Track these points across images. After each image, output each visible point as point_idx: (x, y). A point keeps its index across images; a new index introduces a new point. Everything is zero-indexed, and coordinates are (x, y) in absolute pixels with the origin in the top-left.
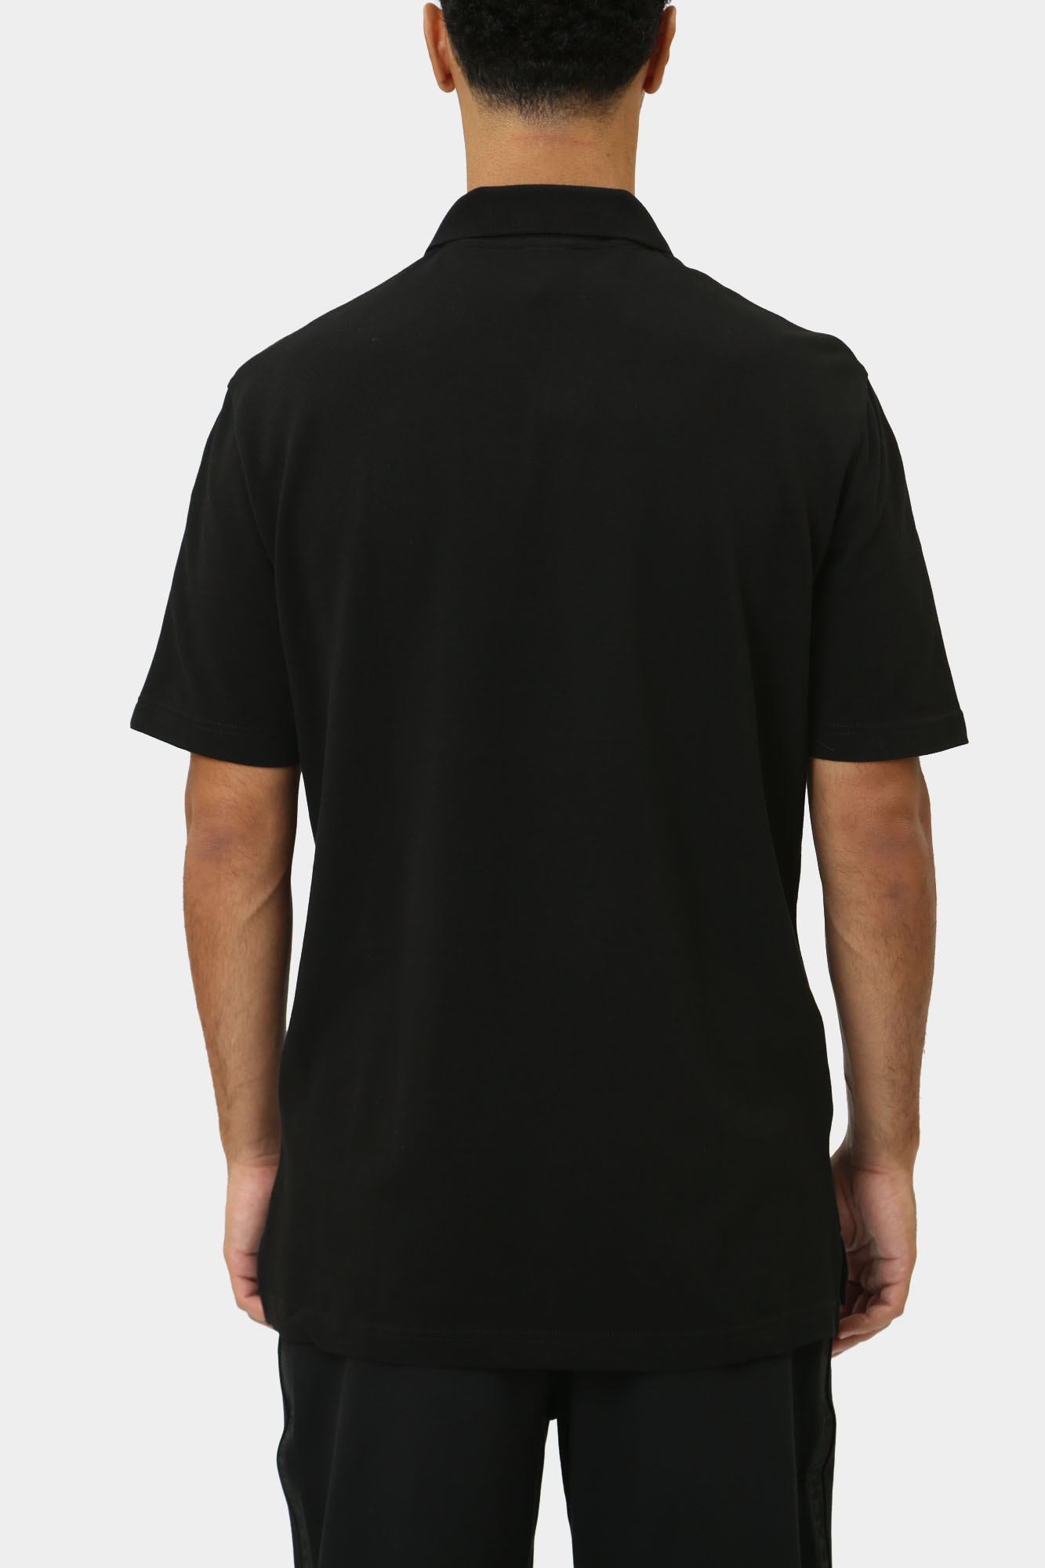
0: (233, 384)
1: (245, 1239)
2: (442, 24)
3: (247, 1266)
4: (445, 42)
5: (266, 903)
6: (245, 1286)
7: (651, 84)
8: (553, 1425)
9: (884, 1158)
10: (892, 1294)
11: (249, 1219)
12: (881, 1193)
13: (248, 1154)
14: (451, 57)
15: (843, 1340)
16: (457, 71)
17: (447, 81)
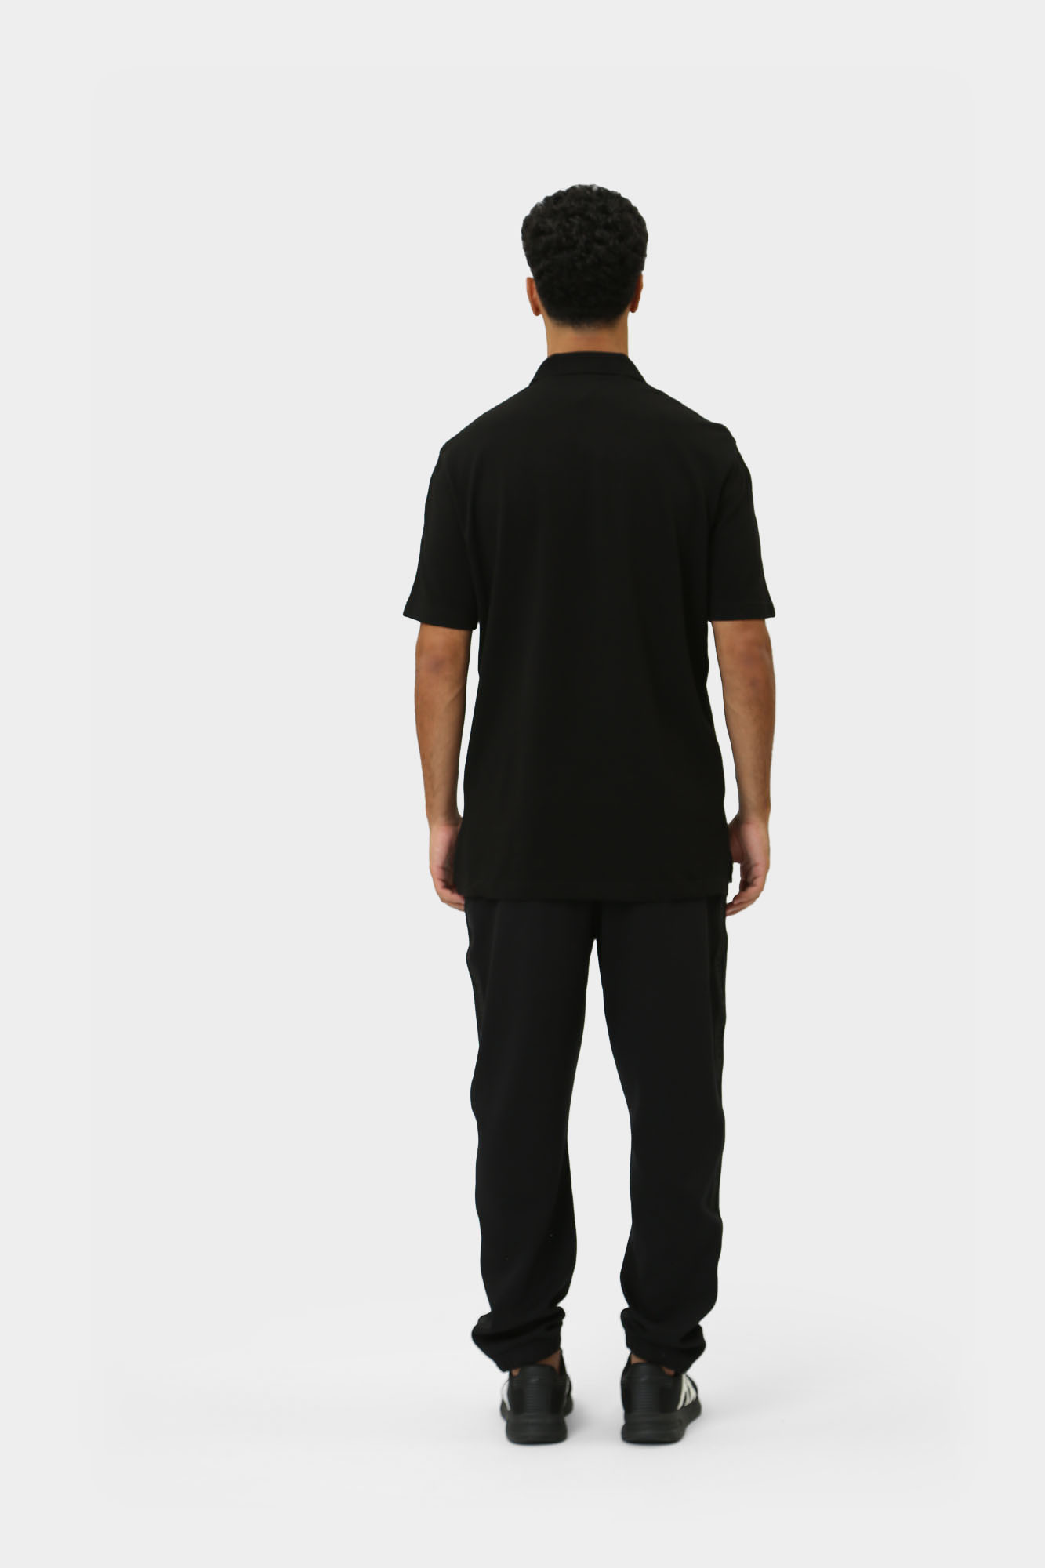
0: (442, 451)
1: (439, 860)
2: (534, 285)
3: (439, 873)
4: (535, 294)
5: (454, 699)
6: (440, 884)
7: (633, 310)
8: (595, 942)
9: (753, 818)
10: (758, 881)
11: (441, 850)
12: (752, 834)
13: (441, 820)
14: (539, 303)
15: (731, 903)
16: (542, 309)
17: (537, 312)
